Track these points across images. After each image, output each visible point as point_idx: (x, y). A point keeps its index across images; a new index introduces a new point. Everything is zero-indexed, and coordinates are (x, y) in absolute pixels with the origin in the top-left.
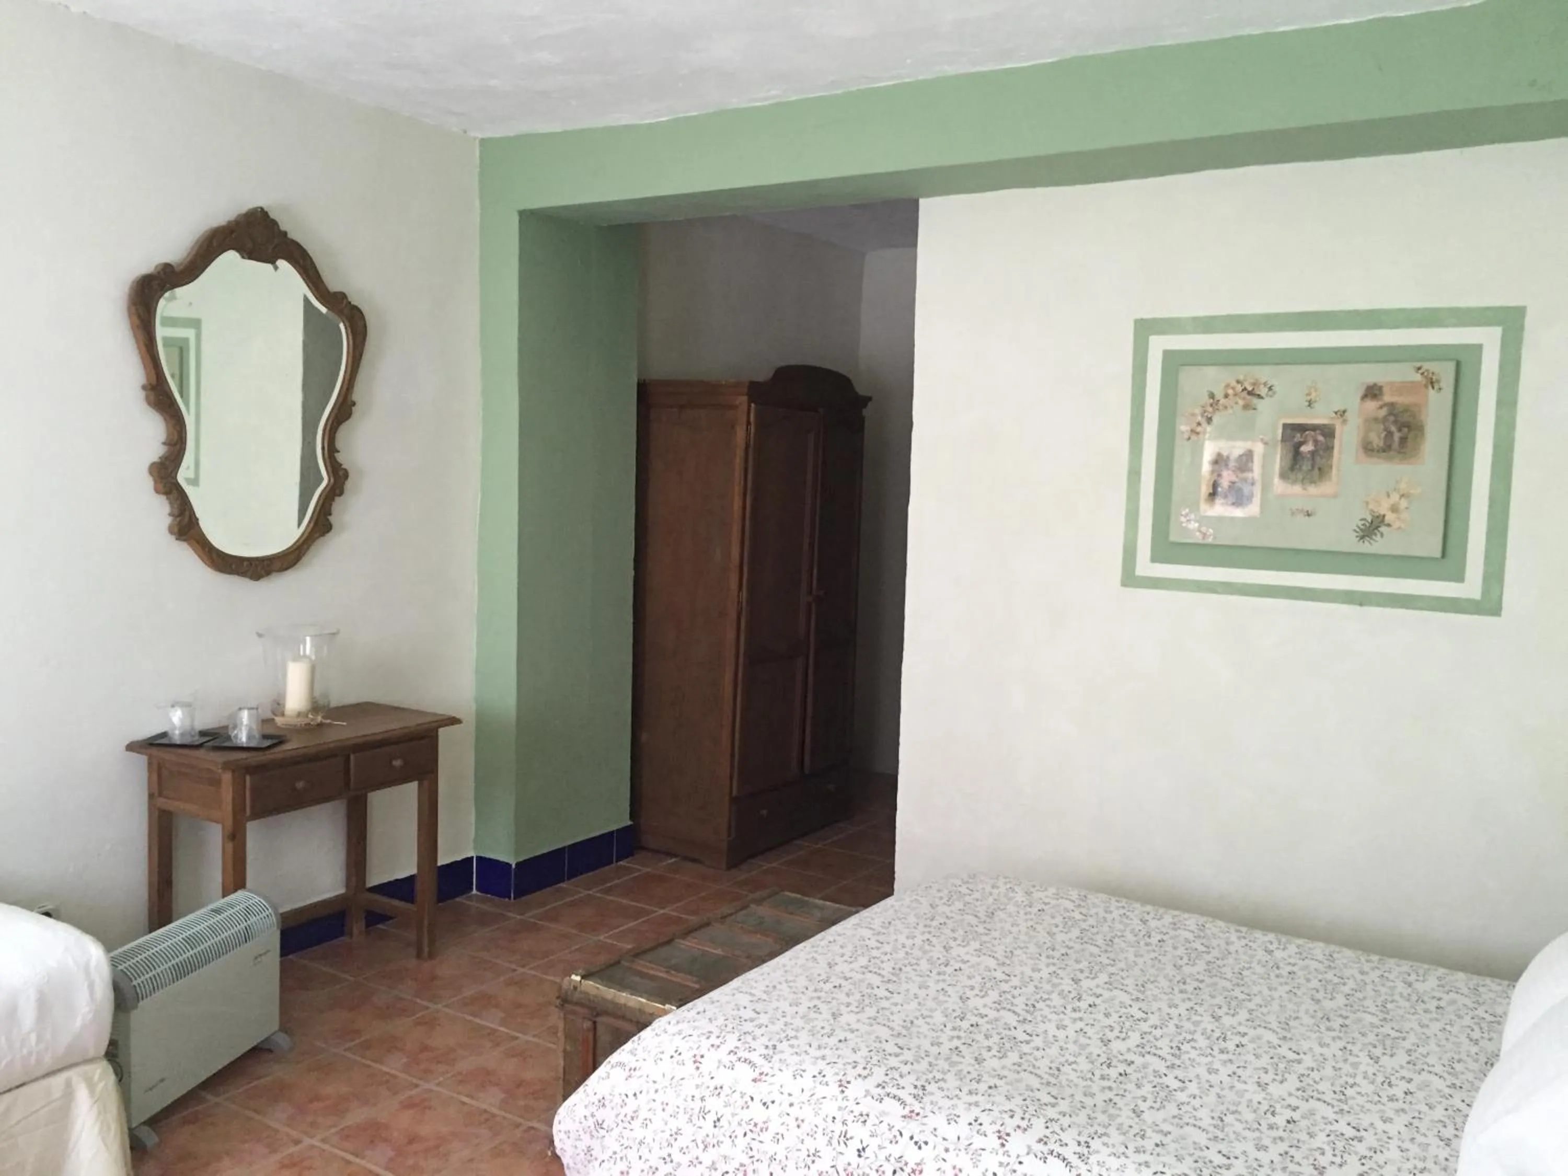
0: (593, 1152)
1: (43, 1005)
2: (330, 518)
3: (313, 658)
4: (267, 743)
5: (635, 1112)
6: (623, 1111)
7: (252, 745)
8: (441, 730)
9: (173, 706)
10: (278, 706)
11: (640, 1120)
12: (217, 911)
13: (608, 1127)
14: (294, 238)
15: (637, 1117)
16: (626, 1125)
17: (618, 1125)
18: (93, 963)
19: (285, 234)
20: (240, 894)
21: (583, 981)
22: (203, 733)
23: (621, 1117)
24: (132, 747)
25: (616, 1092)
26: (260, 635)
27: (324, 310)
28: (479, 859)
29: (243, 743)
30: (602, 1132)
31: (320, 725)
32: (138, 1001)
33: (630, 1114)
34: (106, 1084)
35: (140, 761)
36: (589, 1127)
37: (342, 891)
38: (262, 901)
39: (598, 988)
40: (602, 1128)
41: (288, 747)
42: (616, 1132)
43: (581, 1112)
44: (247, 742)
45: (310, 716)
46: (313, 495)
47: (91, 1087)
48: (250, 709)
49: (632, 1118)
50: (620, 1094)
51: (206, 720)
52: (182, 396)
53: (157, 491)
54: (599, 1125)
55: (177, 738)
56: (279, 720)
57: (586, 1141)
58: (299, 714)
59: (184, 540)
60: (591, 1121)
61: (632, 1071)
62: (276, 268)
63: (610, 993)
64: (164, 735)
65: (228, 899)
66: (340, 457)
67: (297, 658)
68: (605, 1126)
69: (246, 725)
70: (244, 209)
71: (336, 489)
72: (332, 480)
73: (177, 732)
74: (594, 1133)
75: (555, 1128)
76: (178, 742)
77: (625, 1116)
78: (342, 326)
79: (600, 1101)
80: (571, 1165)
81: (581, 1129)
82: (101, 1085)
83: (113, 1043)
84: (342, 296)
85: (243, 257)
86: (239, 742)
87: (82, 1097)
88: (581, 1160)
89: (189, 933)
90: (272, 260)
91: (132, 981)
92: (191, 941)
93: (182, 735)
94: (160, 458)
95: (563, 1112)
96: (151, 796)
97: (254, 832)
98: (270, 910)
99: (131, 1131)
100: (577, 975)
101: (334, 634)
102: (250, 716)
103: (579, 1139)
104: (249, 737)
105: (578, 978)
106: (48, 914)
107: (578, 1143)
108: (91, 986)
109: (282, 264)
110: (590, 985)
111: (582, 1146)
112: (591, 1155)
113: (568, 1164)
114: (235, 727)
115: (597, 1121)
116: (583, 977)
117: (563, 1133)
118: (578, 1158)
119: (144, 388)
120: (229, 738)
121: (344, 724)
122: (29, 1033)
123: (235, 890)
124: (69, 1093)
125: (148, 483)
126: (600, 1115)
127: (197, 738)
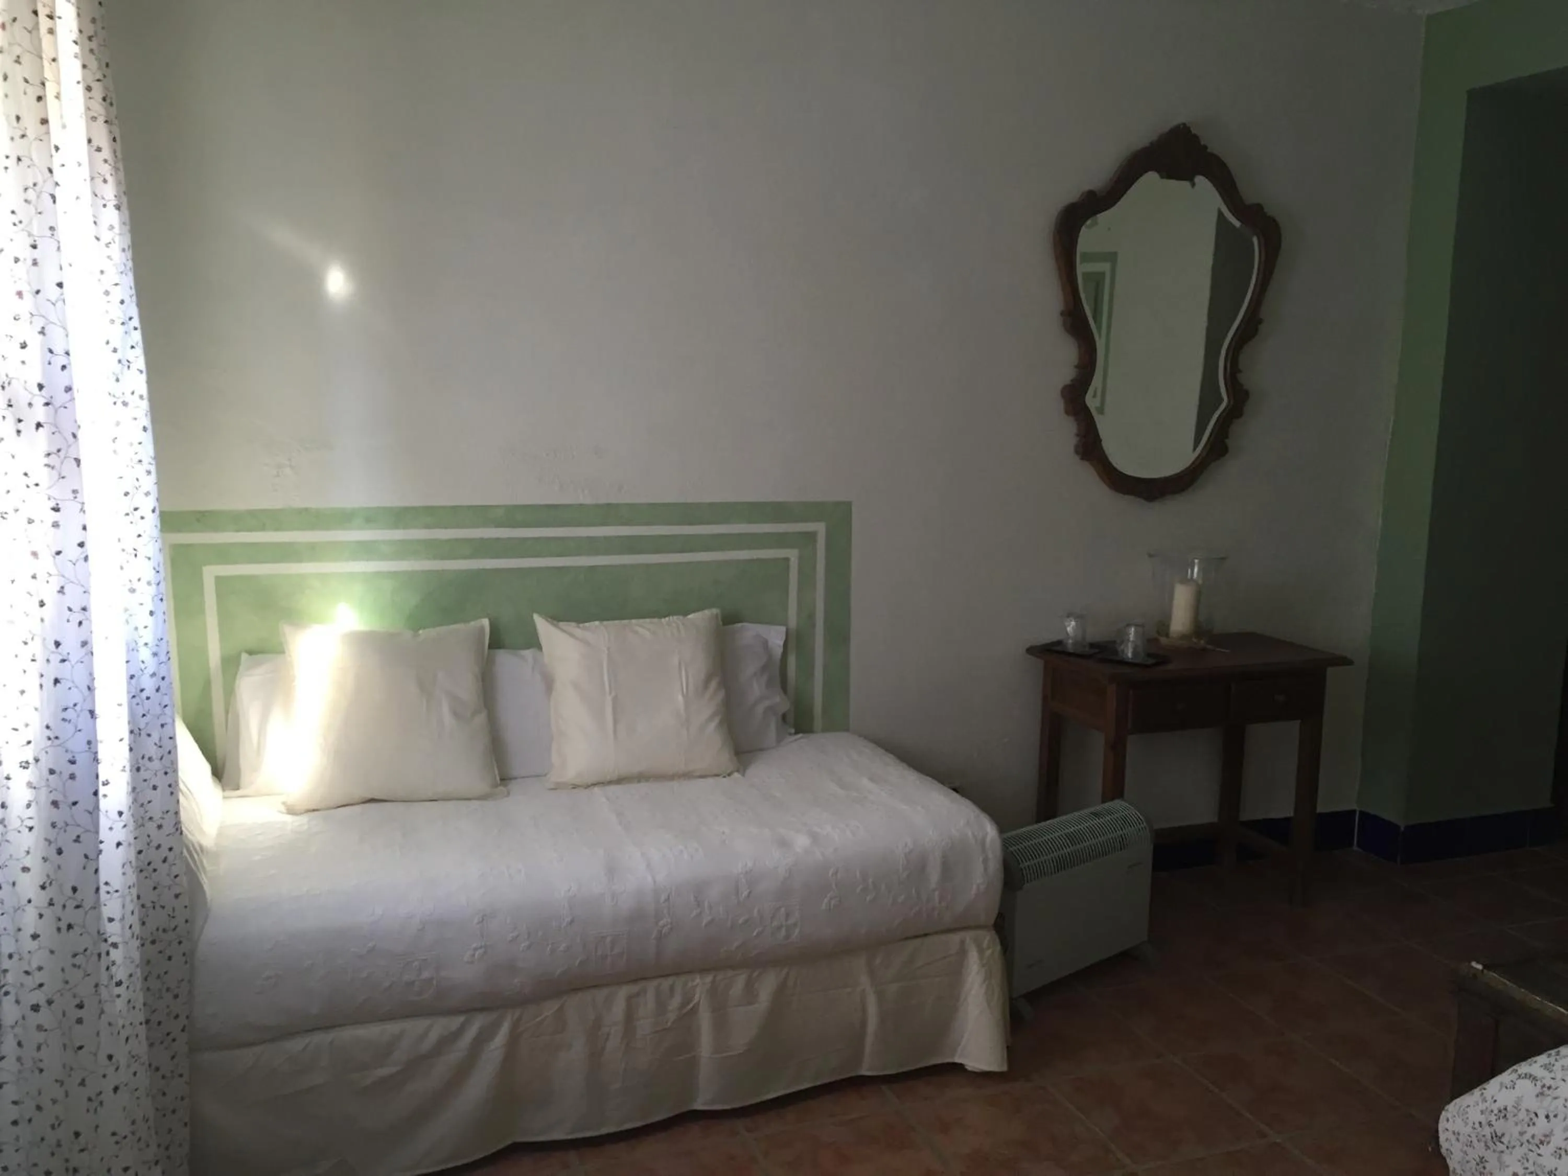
0: (1487, 1165)
1: (947, 868)
2: (1227, 441)
3: (1200, 582)
4: (1151, 661)
5: (1546, 1136)
6: (1531, 1131)
7: (1137, 661)
8: (1330, 671)
9: (1068, 616)
10: (1163, 626)
11: (1552, 1147)
12: (1096, 815)
13: (1509, 1142)
14: (1216, 152)
15: (1548, 1143)
16: (1534, 1148)
17: (1522, 1145)
18: (988, 839)
19: (1205, 147)
20: (1117, 804)
21: (1485, 971)
22: (1092, 645)
23: (1527, 1136)
24: (1031, 651)
25: (1524, 1106)
26: (1150, 556)
27: (1237, 224)
28: (1362, 813)
29: (1128, 657)
30: (1501, 1147)
31: (1204, 650)
32: (1024, 884)
33: (1539, 1136)
34: (993, 953)
35: (1039, 663)
36: (1484, 1136)
37: (1215, 819)
38: (1137, 813)
39: (1505, 984)
40: (1501, 1142)
41: (1170, 667)
42: (1519, 1152)
43: (1475, 1116)
44: (1132, 659)
45: (1195, 640)
46: (1209, 421)
47: (981, 951)
48: (1136, 625)
49: (1542, 1143)
50: (1527, 1111)
51: (1095, 634)
52: (1095, 322)
53: (1067, 412)
54: (1497, 1137)
55: (1070, 649)
56: (1163, 640)
57: (1479, 1149)
58: (1183, 637)
59: (1087, 460)
60: (1487, 1131)
61: (1545, 1089)
62: (1193, 185)
63: (1519, 993)
64: (1059, 643)
65: (1107, 805)
66: (1242, 378)
67: (1185, 581)
68: (1505, 1140)
69: (1133, 641)
70: (1167, 128)
71: (1235, 412)
72: (1232, 403)
73: (1070, 641)
74: (1490, 1144)
75: (1442, 1125)
76: (1071, 651)
77: (1533, 1137)
78: (1255, 240)
79: (1500, 1111)
80: (1459, 1171)
81: (1473, 1135)
82: (989, 952)
83: (1001, 916)
84: (1259, 208)
85: (1162, 177)
86: (1124, 657)
87: (973, 958)
88: (1471, 1168)
89: (1067, 831)
90: (1190, 178)
91: (1019, 864)
92: (1073, 838)
93: (1075, 644)
94: (1072, 381)
95: (1452, 1109)
96: (1045, 699)
97: (1134, 745)
98: (1145, 823)
99: (1011, 999)
100: (1478, 962)
101: (1223, 559)
102: (1136, 632)
103: (1470, 1144)
104: (1135, 653)
105: (1480, 967)
106: (955, 790)
107: (1469, 1150)
108: (985, 861)
109: (1200, 180)
110: (1493, 976)
111: (1474, 1155)
112: (1484, 1168)
113: (1454, 1169)
114: (1122, 642)
115: (1495, 1131)
116: (1485, 967)
117: (1451, 1133)
118: (1468, 1165)
119: (1062, 314)
120: (1116, 652)
121: (1227, 651)
122: (934, 890)
123: (1112, 799)
124: (962, 952)
125: (1060, 405)
126: (1499, 1126)
127: (1087, 649)
